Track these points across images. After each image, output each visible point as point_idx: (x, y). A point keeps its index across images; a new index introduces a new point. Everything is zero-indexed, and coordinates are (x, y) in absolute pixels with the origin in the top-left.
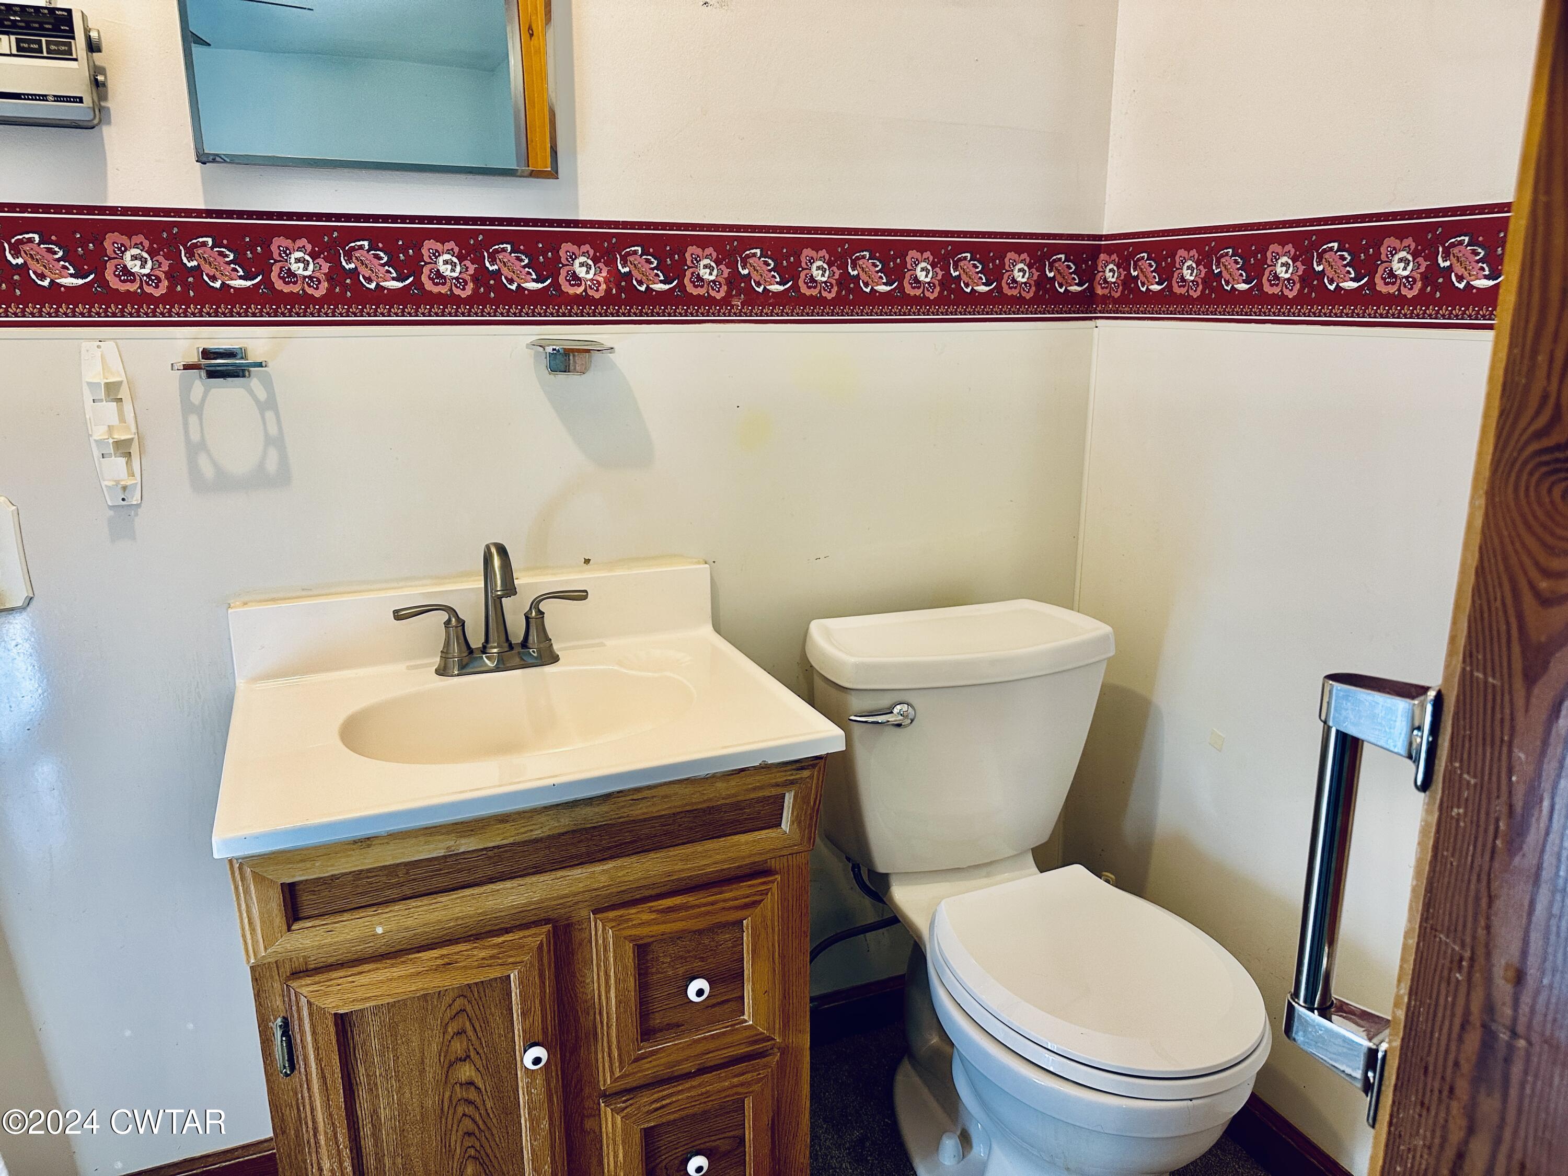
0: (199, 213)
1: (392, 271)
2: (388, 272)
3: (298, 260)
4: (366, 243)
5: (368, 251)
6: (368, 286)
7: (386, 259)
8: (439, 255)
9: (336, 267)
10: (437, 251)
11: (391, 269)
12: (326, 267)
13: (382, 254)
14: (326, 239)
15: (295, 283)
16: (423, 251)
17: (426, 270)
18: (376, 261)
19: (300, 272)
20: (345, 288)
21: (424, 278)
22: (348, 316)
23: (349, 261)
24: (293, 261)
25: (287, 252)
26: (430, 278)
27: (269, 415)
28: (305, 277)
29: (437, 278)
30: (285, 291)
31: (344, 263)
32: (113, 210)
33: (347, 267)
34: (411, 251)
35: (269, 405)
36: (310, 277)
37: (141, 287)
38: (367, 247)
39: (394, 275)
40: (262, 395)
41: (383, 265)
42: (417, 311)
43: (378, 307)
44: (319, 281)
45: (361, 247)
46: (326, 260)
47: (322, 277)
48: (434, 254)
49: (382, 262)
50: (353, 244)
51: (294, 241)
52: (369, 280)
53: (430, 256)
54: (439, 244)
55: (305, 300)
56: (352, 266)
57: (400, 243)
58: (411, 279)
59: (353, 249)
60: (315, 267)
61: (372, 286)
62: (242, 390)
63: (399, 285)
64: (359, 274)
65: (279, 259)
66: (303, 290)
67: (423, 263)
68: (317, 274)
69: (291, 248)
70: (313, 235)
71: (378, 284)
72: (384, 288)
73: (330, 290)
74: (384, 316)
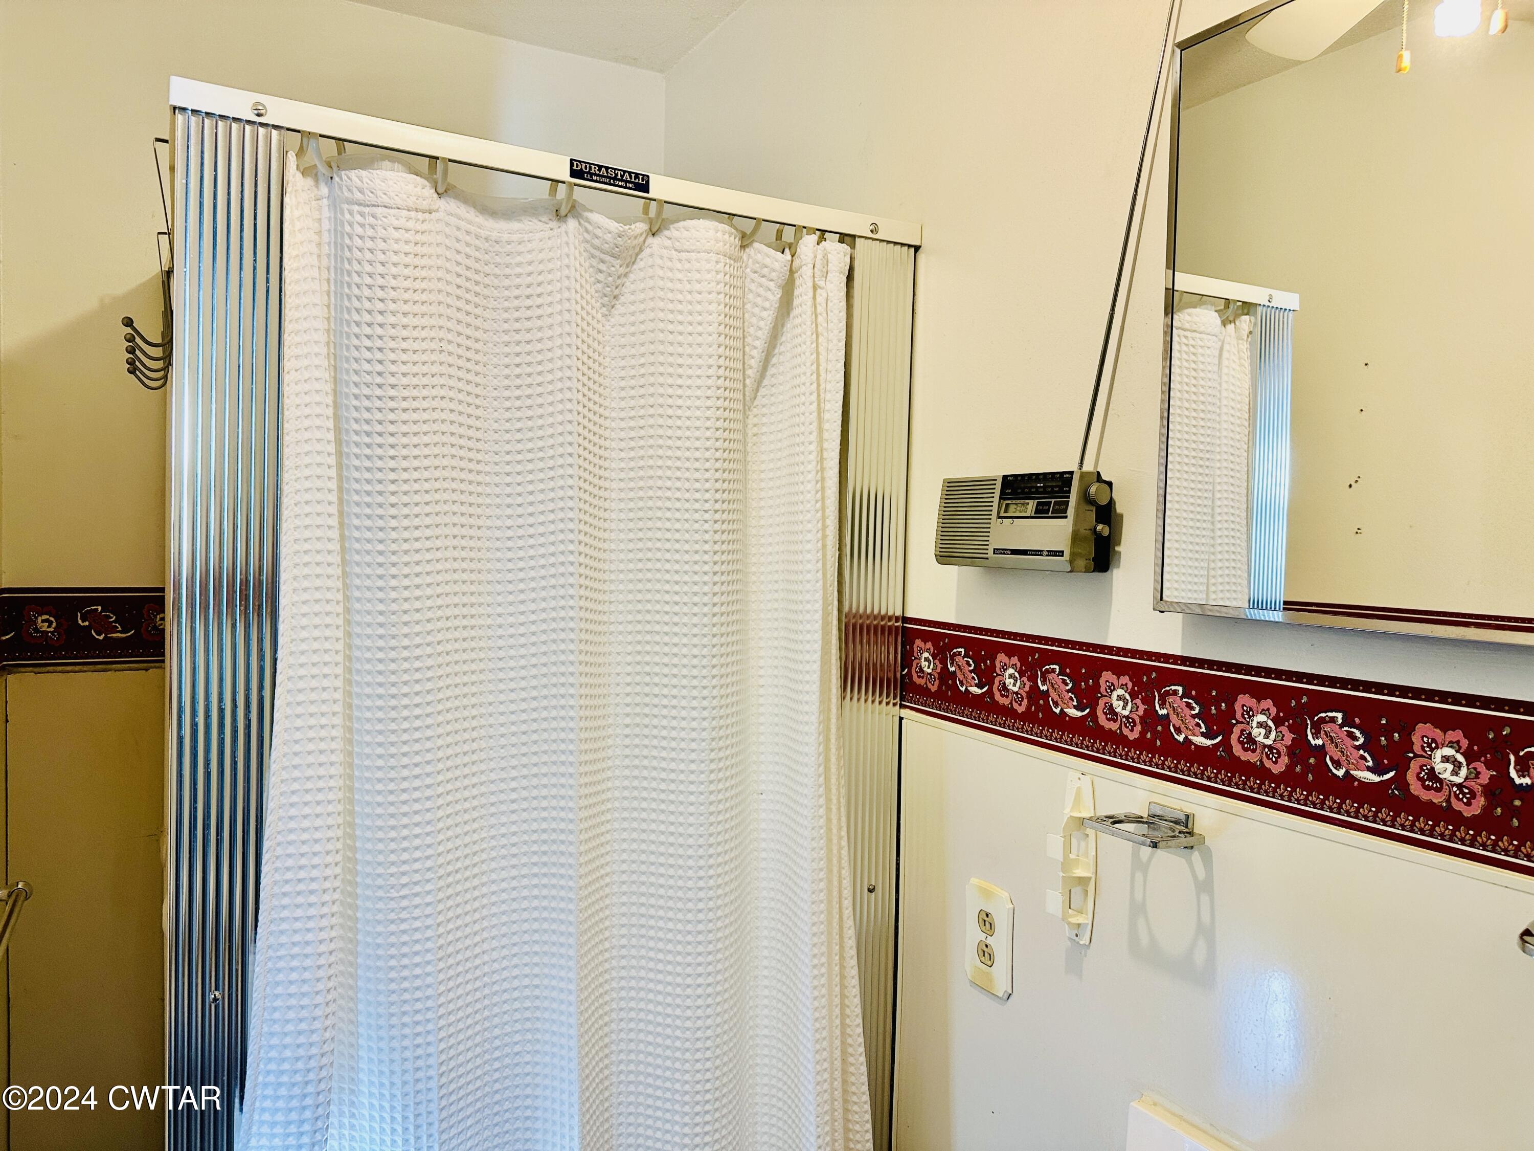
0: (1175, 659)
1: (1369, 758)
2: (1363, 758)
3: (1260, 725)
4: (1339, 716)
5: (1341, 726)
6: (1334, 771)
7: (1361, 741)
8: (1437, 747)
9: (1300, 741)
10: (1434, 741)
11: (1366, 755)
12: (1289, 738)
13: (1357, 733)
14: (1293, 703)
15: (1254, 751)
16: (1414, 739)
17: (1414, 766)
18: (1348, 741)
19: (1260, 739)
20: (1307, 768)
21: (1411, 777)
22: (1305, 805)
23: (1316, 735)
24: (1254, 724)
25: (1250, 713)
26: (1419, 778)
27: (1205, 898)
28: (1265, 746)
29: (1429, 779)
30: (1243, 758)
31: (1310, 737)
32: (1110, 650)
33: (1313, 742)
34: (1396, 735)
35: (1205, 887)
36: (1270, 747)
37: (1120, 728)
38: (1340, 721)
39: (1370, 764)
40: (1201, 874)
41: (1358, 748)
42: (1394, 820)
43: (1343, 802)
44: (1279, 753)
45: (1333, 720)
46: (1291, 729)
47: (1283, 750)
48: (1429, 745)
49: (1357, 743)
50: (1323, 715)
51: (1259, 701)
52: (1337, 764)
53: (1423, 747)
54: (1438, 730)
55: (1260, 773)
56: (1319, 742)
57: (1384, 722)
58: (1392, 774)
59: (1323, 720)
60: (1277, 736)
61: (1340, 773)
62: (1183, 861)
63: (1376, 779)
64: (1326, 754)
65: (1241, 720)
66: (1261, 761)
67: (1411, 755)
68: (1278, 746)
69: (1255, 709)
70: (1280, 696)
71: (1347, 772)
72: (1354, 779)
73: (1290, 767)
74: (1349, 816)
